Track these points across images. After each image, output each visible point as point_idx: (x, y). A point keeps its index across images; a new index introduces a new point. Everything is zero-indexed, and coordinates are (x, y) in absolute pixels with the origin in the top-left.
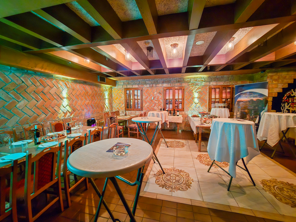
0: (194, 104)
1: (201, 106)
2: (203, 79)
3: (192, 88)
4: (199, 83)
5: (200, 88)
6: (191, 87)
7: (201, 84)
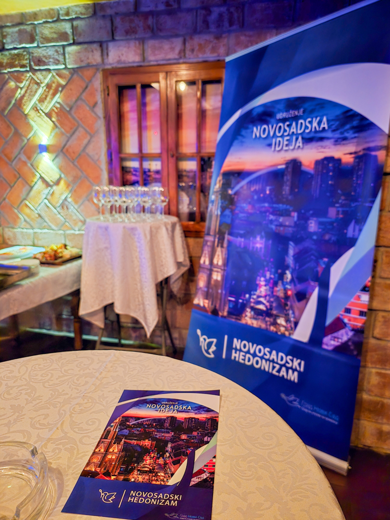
0: (39, 185)
1: (76, 202)
2: (67, 27)
3: (17, 87)
4: (51, 52)
5: (59, 85)
6: (12, 84)
7: (57, 62)
